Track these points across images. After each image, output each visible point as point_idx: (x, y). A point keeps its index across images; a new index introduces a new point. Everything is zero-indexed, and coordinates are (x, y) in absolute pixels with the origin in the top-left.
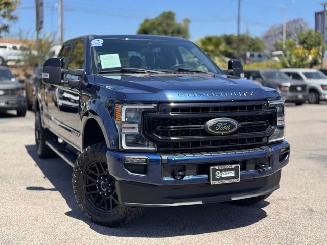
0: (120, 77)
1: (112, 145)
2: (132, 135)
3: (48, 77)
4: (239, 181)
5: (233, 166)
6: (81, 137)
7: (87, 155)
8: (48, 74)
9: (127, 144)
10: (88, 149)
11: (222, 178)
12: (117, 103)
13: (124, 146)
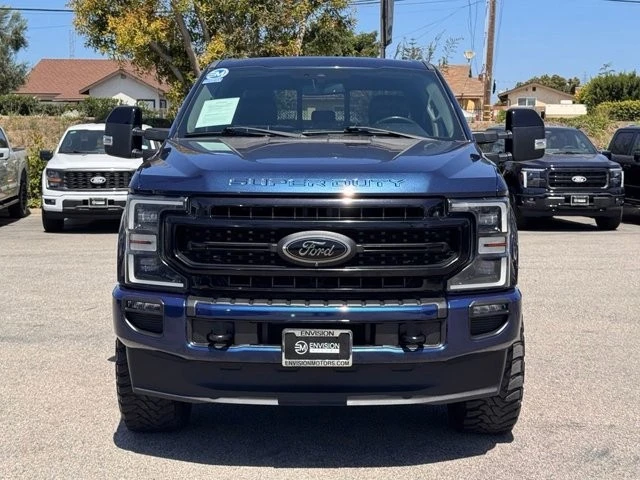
3: (111, 144)
4: (350, 364)
5: (337, 333)
8: (111, 138)
9: (137, 274)
11: (309, 356)
13: (133, 279)
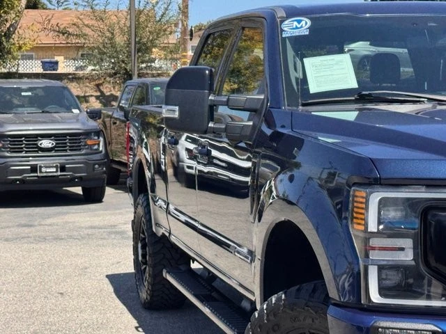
0: (356, 113)
1: (341, 291)
2: (396, 267)
3: (176, 115)
6: (257, 265)
7: (275, 315)
8: (177, 108)
9: (383, 291)
10: (279, 299)
12: (355, 184)
13: (375, 297)
